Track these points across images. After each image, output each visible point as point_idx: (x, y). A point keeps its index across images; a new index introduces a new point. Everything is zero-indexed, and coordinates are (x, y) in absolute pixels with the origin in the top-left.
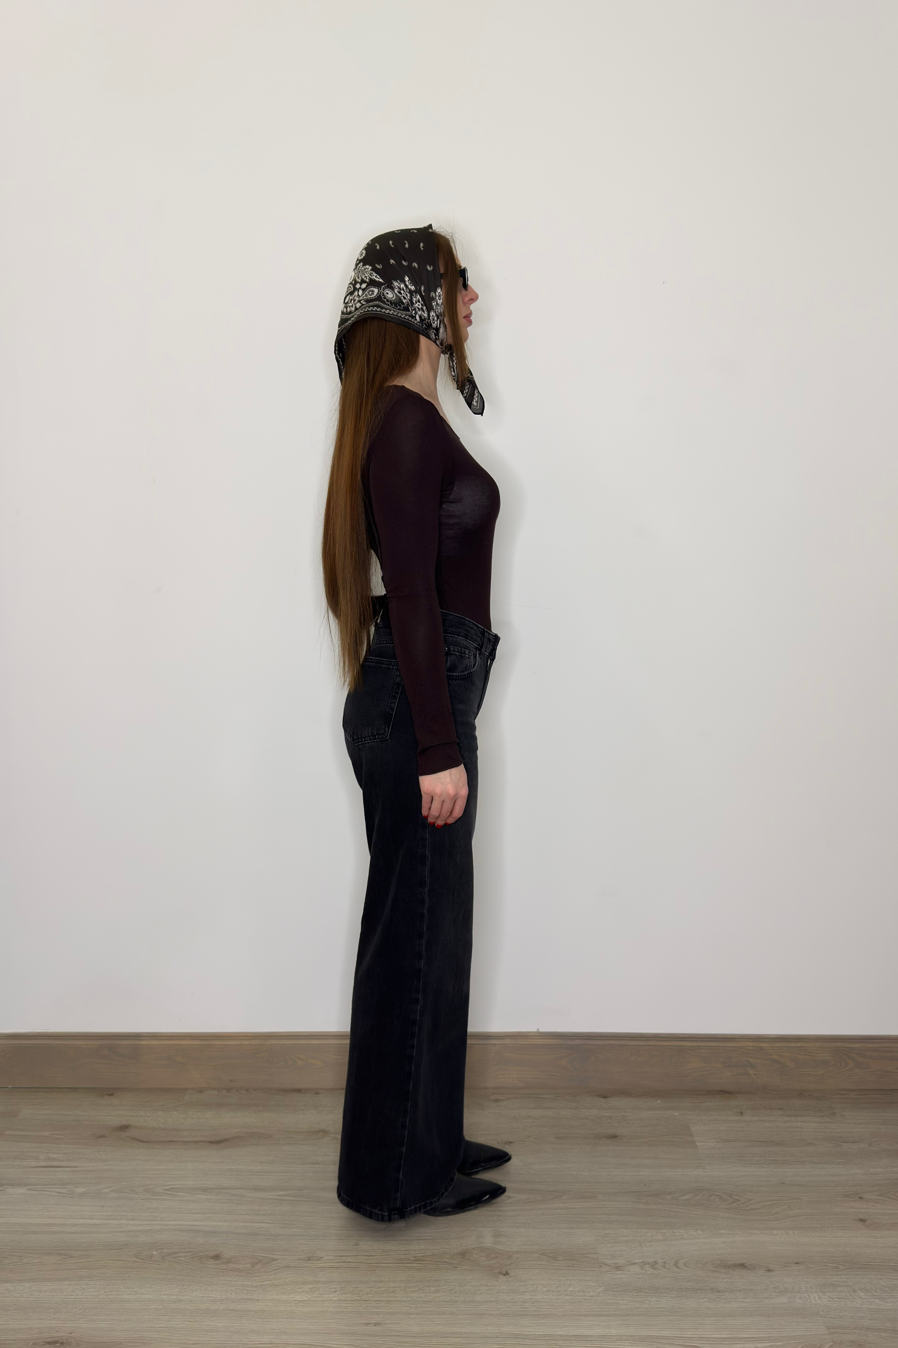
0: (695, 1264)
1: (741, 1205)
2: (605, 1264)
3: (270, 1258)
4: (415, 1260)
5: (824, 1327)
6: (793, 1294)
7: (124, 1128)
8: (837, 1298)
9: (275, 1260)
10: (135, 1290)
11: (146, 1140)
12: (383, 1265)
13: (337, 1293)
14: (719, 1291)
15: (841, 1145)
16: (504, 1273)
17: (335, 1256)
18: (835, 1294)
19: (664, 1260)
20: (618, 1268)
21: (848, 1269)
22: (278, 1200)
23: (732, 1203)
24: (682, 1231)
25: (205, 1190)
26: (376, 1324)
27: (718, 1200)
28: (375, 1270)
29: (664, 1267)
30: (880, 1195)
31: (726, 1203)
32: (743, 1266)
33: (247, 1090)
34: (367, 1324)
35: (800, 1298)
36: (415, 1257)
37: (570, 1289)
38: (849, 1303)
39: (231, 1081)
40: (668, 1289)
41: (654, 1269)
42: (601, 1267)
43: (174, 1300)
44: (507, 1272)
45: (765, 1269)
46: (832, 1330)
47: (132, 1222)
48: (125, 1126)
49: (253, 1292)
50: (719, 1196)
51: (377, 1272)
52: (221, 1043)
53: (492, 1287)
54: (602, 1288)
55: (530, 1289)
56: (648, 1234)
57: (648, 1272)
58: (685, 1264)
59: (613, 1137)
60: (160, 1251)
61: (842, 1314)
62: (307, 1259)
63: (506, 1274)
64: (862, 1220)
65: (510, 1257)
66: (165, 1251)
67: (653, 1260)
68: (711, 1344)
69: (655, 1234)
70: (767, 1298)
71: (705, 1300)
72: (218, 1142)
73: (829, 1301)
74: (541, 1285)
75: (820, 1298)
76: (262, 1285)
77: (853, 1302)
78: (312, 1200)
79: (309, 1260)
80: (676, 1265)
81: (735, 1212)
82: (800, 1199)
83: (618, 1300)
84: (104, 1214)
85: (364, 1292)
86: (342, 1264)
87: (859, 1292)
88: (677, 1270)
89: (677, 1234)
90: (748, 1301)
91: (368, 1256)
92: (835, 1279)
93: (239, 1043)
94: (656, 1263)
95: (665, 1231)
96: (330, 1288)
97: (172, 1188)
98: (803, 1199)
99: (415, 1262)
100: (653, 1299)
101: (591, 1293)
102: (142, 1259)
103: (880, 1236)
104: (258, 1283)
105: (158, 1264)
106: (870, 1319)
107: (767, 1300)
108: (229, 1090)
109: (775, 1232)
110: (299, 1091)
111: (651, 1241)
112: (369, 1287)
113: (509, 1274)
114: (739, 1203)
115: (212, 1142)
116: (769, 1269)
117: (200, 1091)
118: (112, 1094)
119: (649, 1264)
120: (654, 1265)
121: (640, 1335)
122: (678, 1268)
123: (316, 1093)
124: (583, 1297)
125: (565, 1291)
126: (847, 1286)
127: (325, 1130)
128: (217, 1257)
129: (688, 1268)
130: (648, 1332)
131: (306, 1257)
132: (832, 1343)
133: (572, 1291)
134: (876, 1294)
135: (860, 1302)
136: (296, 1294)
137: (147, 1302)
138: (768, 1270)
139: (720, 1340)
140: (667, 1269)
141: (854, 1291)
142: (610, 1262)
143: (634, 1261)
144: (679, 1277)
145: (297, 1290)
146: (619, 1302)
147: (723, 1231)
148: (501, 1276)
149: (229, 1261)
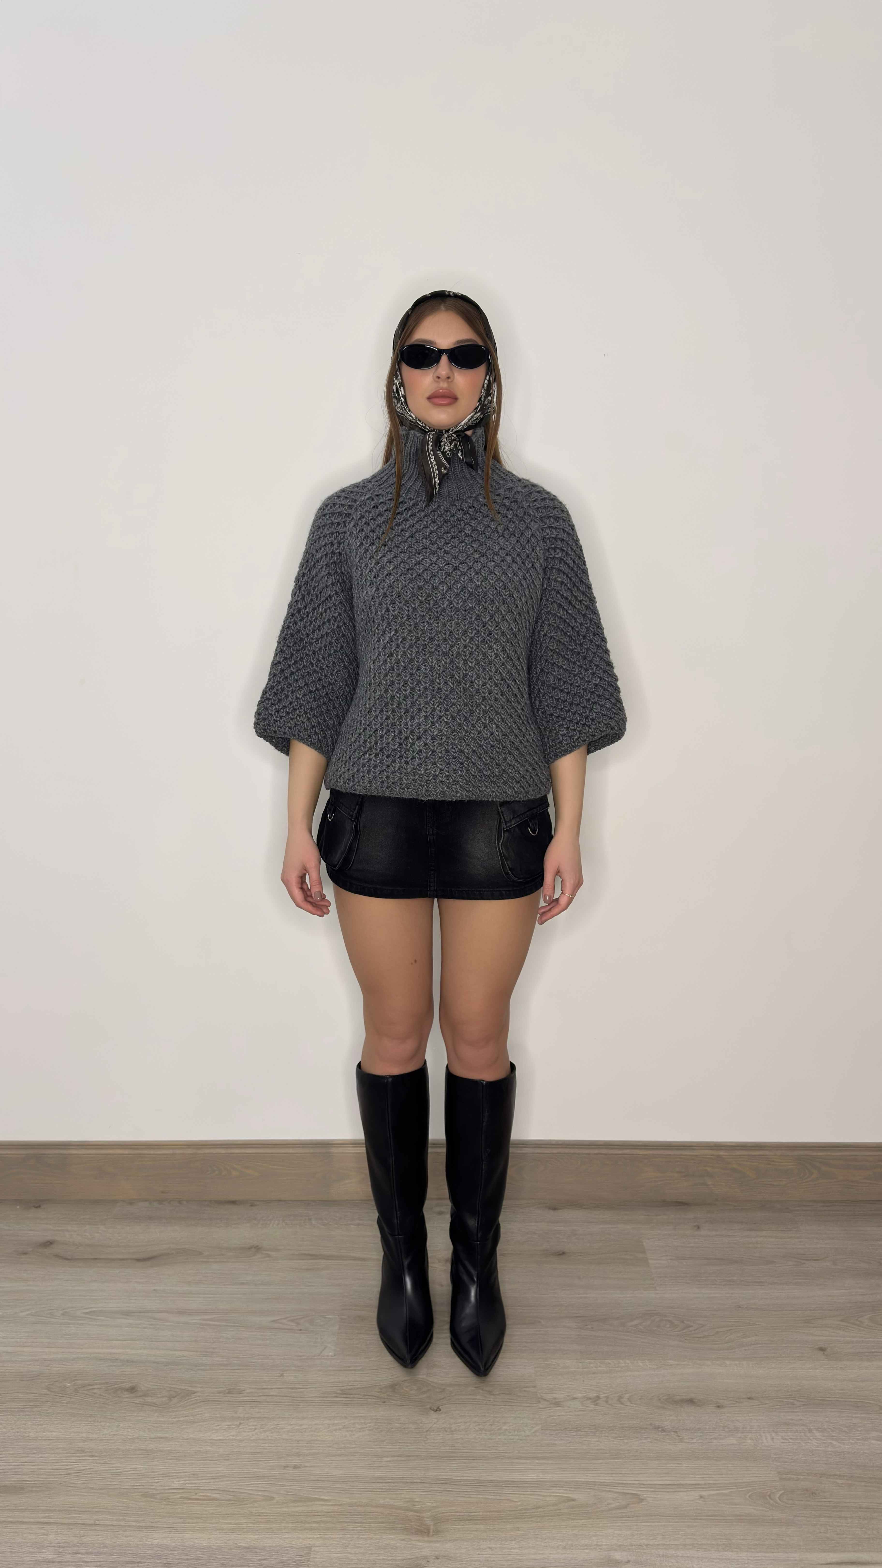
0: (640, 1399)
1: (693, 1332)
2: (545, 1400)
3: (188, 1391)
4: (341, 1394)
5: (776, 1473)
6: (744, 1434)
7: (49, 1244)
8: (791, 1438)
9: (194, 1393)
10: (44, 1426)
11: (69, 1258)
12: (308, 1399)
13: (257, 1431)
14: (663, 1431)
15: (804, 1264)
16: (435, 1409)
17: (257, 1389)
18: (789, 1434)
19: (607, 1395)
20: (557, 1404)
21: (804, 1405)
22: (201, 1324)
23: (684, 1329)
24: (628, 1361)
25: (127, 1314)
26: (295, 1467)
27: (668, 1326)
28: (299, 1405)
29: (607, 1402)
30: (842, 1321)
31: (676, 1330)
32: (691, 1401)
33: (180, 1202)
34: (286, 1467)
35: (751, 1439)
36: (342, 1390)
37: (505, 1428)
38: (804, 1444)
39: (163, 1192)
40: (609, 1427)
41: (596, 1405)
42: (540, 1402)
43: (83, 1438)
44: (438, 1408)
45: (714, 1405)
46: (784, 1476)
47: (46, 1350)
48: (49, 1242)
49: (168, 1430)
50: (669, 1321)
51: (301, 1406)
52: (152, 1152)
53: (421, 1425)
54: (540, 1426)
55: (463, 1427)
56: (592, 1365)
57: (590, 1408)
58: (629, 1400)
59: (562, 1254)
60: (74, 1382)
61: (796, 1458)
62: (227, 1391)
63: (437, 1410)
64: (822, 1349)
65: (443, 1390)
66: (79, 1382)
67: (595, 1395)
68: (653, 1491)
69: (599, 1364)
70: (715, 1439)
71: (649, 1440)
72: (147, 1260)
73: (783, 1443)
74: (475, 1422)
75: (772, 1439)
76: (177, 1422)
77: (808, 1444)
78: (237, 1325)
79: (229, 1393)
80: (620, 1400)
81: (686, 1339)
82: (757, 1325)
83: (555, 1440)
84: (18, 1340)
85: (285, 1430)
86: (264, 1398)
87: (815, 1432)
88: (622, 1406)
89: (623, 1365)
90: (695, 1443)
91: (292, 1388)
92: (790, 1417)
93: (171, 1152)
94: (598, 1398)
95: (609, 1361)
96: (249, 1426)
97: (93, 1311)
98: (758, 1324)
99: (342, 1396)
100: (592, 1440)
101: (528, 1433)
102: (53, 1392)
103: (841, 1368)
104: (173, 1420)
105: (71, 1398)
106: (826, 1464)
107: (714, 1441)
108: (161, 1202)
109: (728, 1362)
110: (234, 1202)
111: (594, 1373)
112: (291, 1425)
113: (440, 1410)
114: (691, 1329)
115: (138, 1260)
116: (718, 1405)
117: (131, 1203)
118: (38, 1207)
119: (590, 1399)
120: (596, 1400)
121: (576, 1481)
122: (622, 1404)
123: (252, 1206)
124: (517, 1437)
125: (498, 1430)
126: (803, 1425)
127: (257, 1246)
128: (132, 1390)
129: (631, 1403)
130: (585, 1477)
131: (228, 1389)
132: (783, 1492)
133: (506, 1430)
134: (834, 1435)
135: (816, 1444)
136: (213, 1431)
137: (55, 1441)
138: (718, 1407)
139: (661, 1487)
140: (610, 1405)
141: (810, 1431)
142: (549, 1396)
143: (575, 1396)
144: (622, 1415)
145: (215, 1428)
146: (556, 1442)
147: (671, 1362)
148: (432, 1412)
149: (145, 1395)
